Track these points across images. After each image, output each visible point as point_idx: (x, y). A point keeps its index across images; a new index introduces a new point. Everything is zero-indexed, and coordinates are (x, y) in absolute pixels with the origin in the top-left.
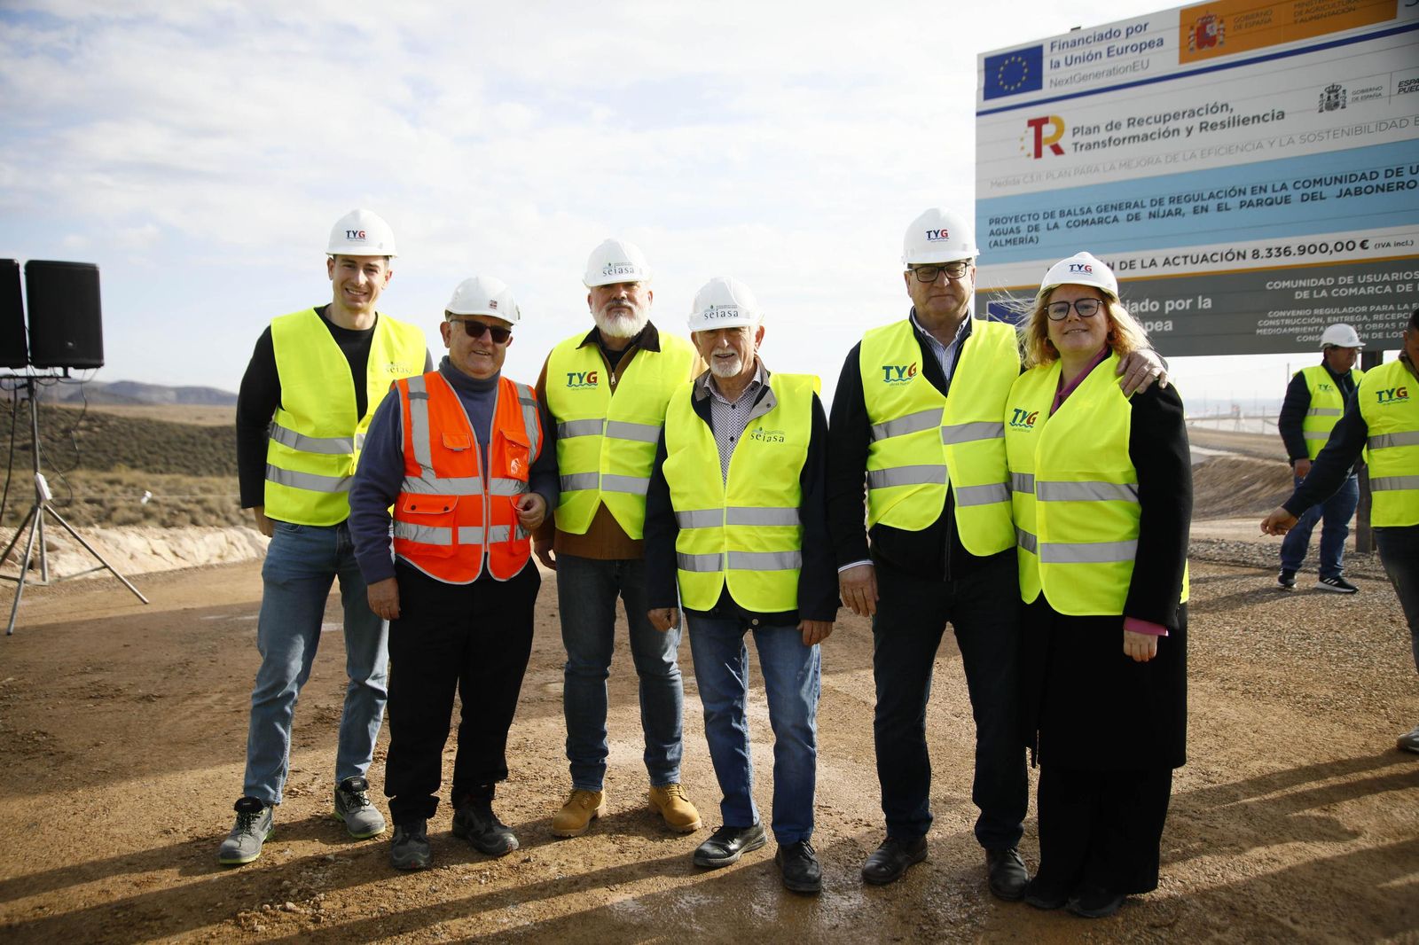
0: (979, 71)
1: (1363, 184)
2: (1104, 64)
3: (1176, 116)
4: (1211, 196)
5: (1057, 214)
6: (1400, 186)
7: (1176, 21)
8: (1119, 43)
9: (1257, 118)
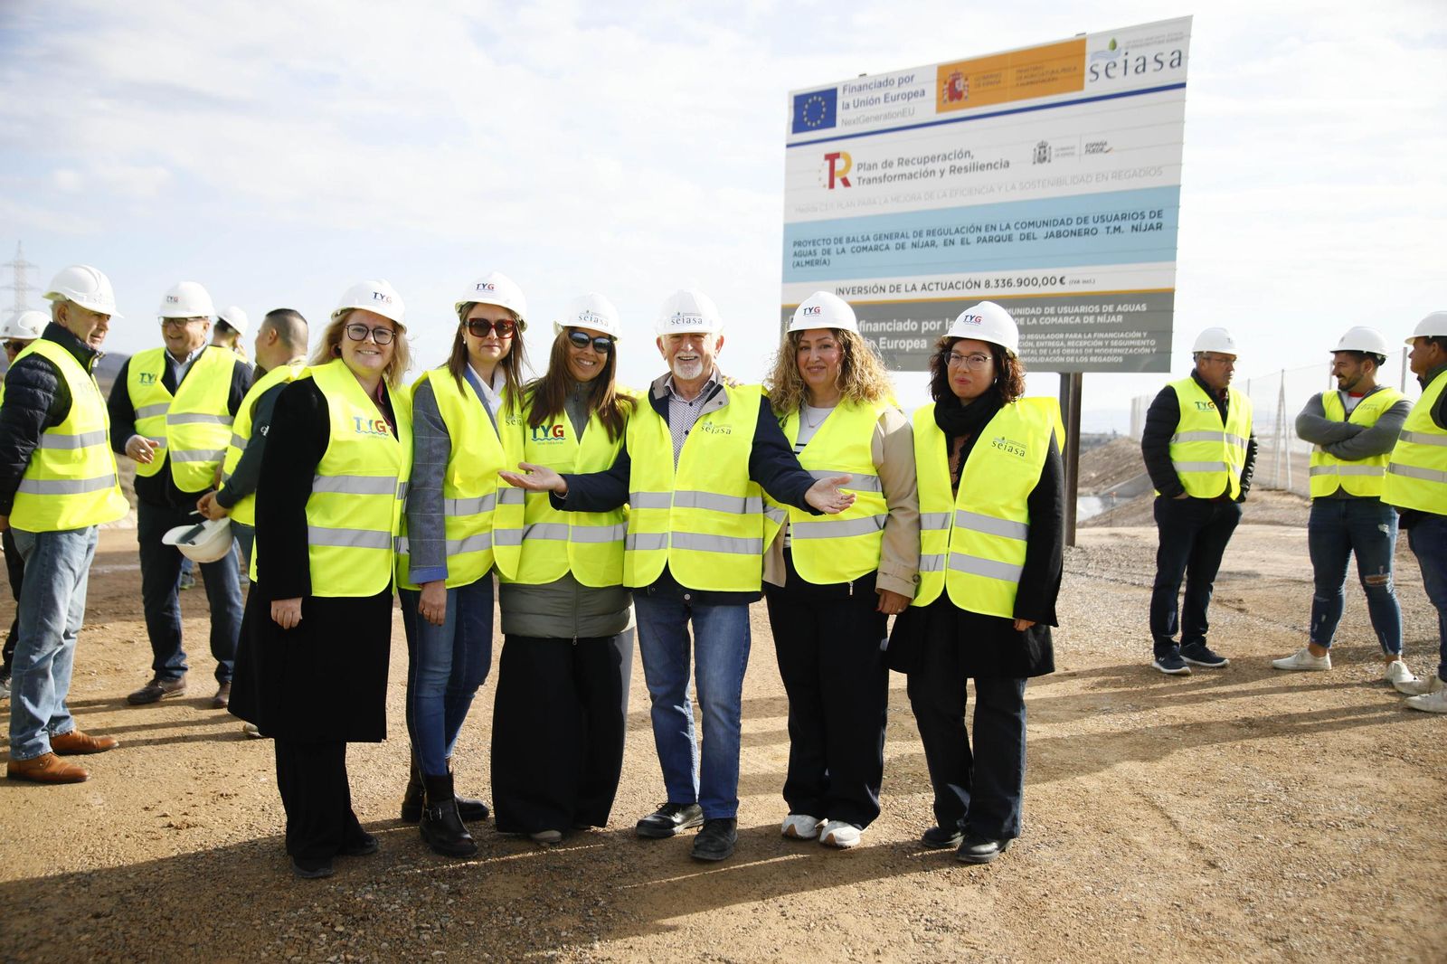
0: (790, 107)
1: (1062, 228)
2: (881, 108)
3: (933, 159)
4: (957, 231)
5: (844, 240)
6: (1087, 233)
7: (934, 75)
8: (894, 91)
9: (990, 166)
